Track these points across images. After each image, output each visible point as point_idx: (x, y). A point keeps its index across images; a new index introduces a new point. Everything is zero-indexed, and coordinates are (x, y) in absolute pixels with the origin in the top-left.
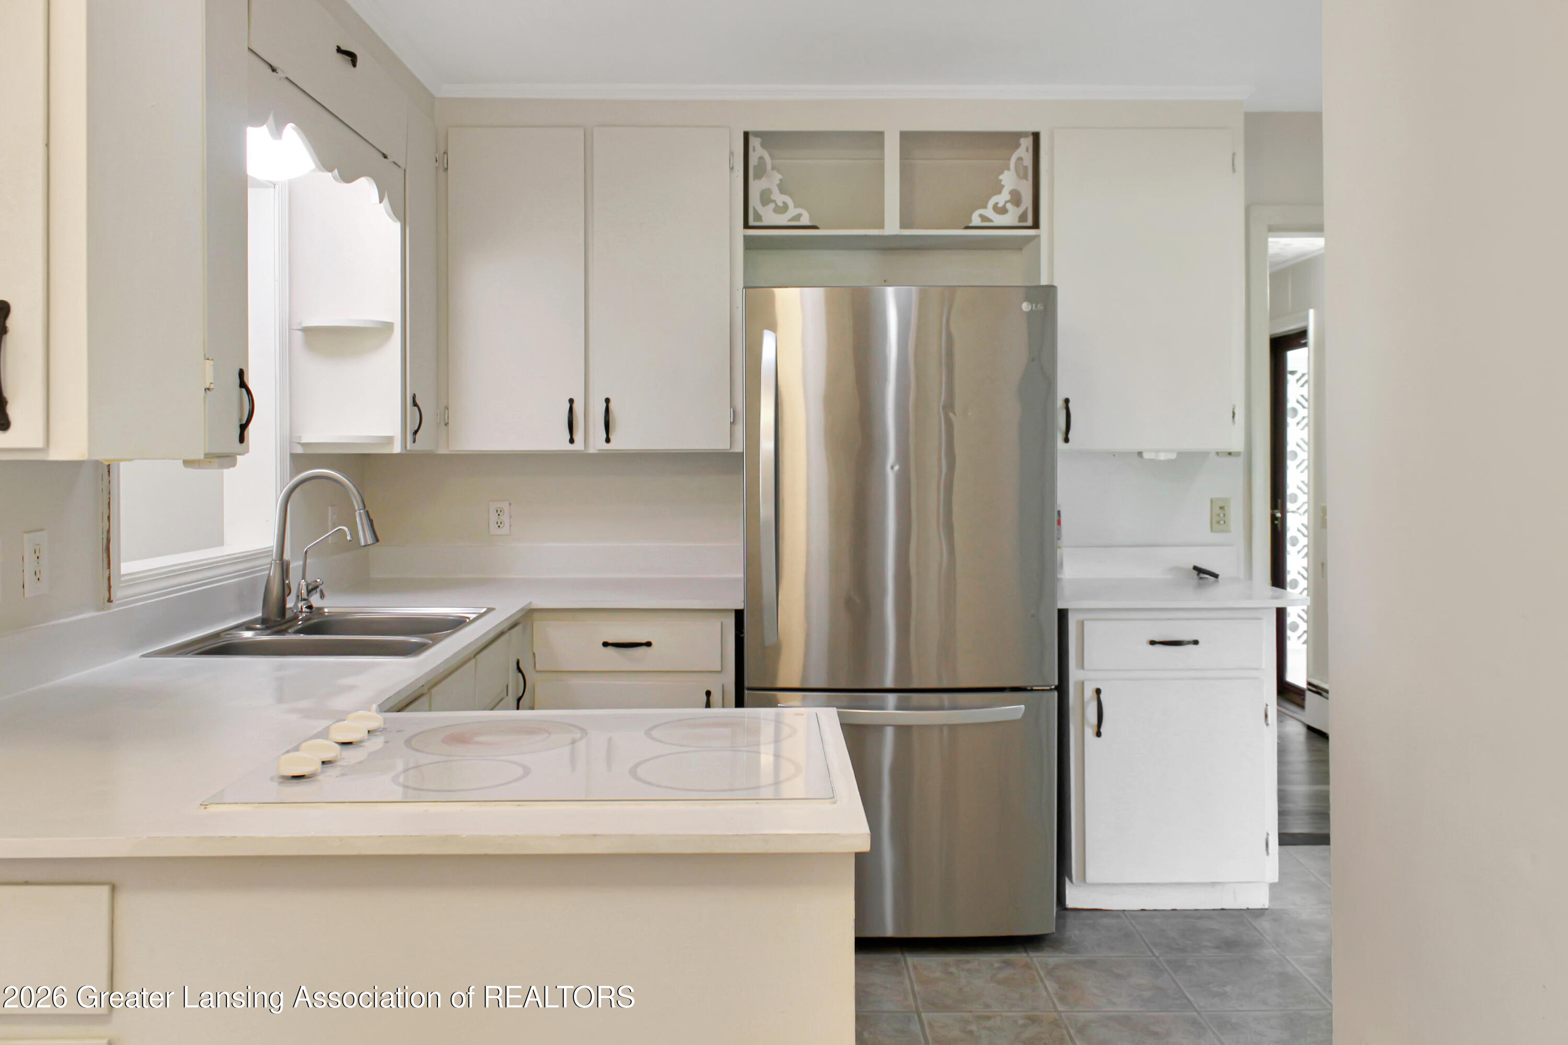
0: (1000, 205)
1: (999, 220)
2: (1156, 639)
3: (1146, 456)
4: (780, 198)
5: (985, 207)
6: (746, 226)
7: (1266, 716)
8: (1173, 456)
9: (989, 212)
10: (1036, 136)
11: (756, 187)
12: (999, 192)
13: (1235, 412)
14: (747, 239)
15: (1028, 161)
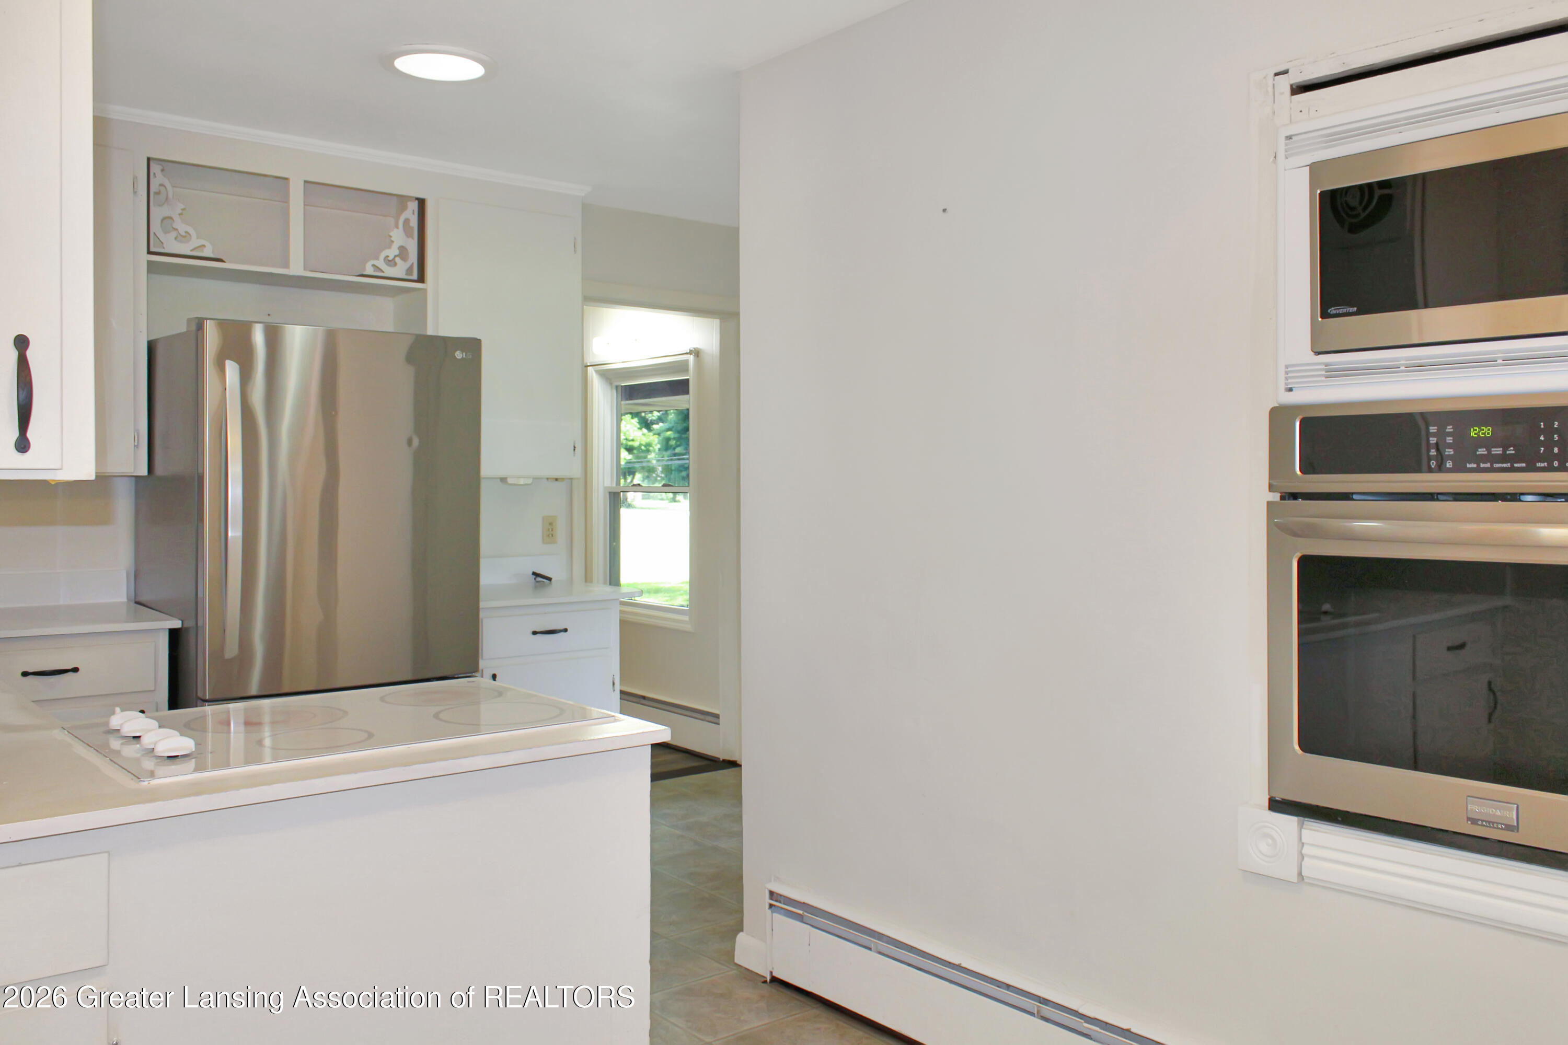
0: (390, 258)
1: (389, 271)
2: (538, 630)
3: (510, 481)
4: (182, 228)
5: (377, 258)
6: (149, 252)
7: (614, 684)
8: (530, 481)
9: (381, 263)
10: (422, 203)
11: (157, 213)
12: (390, 247)
13: (576, 446)
14: (149, 263)
15: (414, 223)
